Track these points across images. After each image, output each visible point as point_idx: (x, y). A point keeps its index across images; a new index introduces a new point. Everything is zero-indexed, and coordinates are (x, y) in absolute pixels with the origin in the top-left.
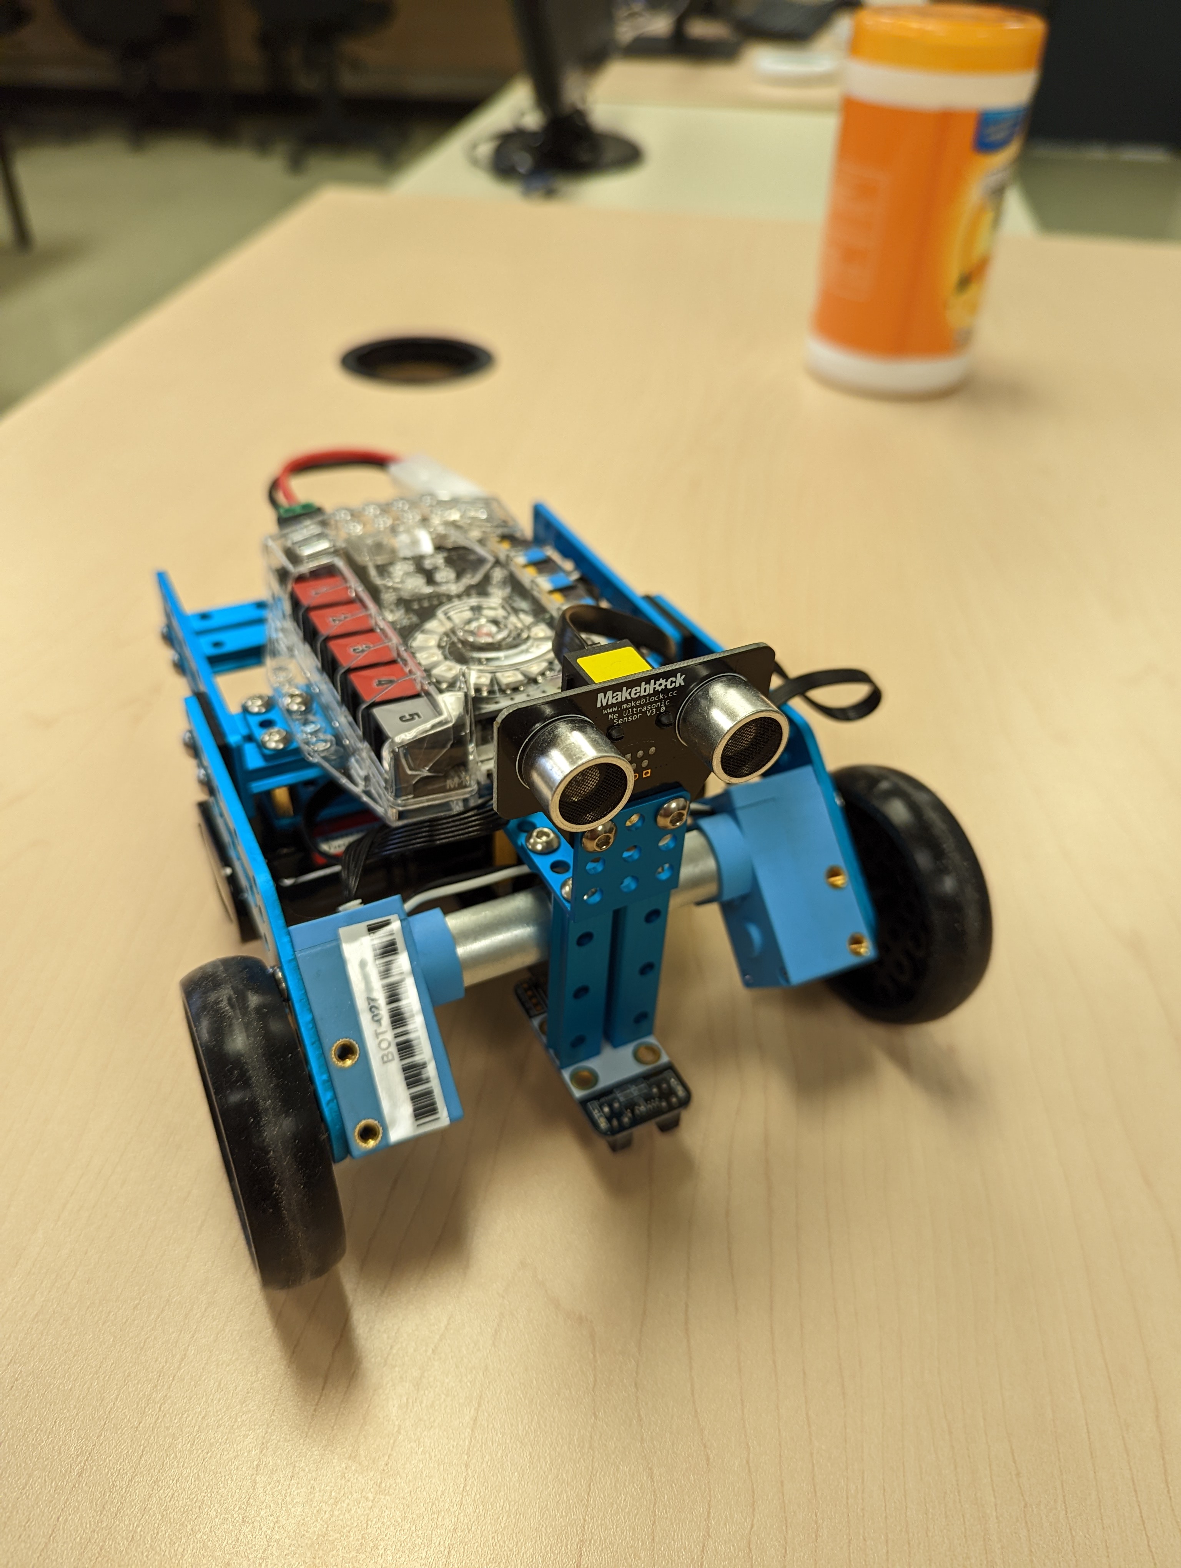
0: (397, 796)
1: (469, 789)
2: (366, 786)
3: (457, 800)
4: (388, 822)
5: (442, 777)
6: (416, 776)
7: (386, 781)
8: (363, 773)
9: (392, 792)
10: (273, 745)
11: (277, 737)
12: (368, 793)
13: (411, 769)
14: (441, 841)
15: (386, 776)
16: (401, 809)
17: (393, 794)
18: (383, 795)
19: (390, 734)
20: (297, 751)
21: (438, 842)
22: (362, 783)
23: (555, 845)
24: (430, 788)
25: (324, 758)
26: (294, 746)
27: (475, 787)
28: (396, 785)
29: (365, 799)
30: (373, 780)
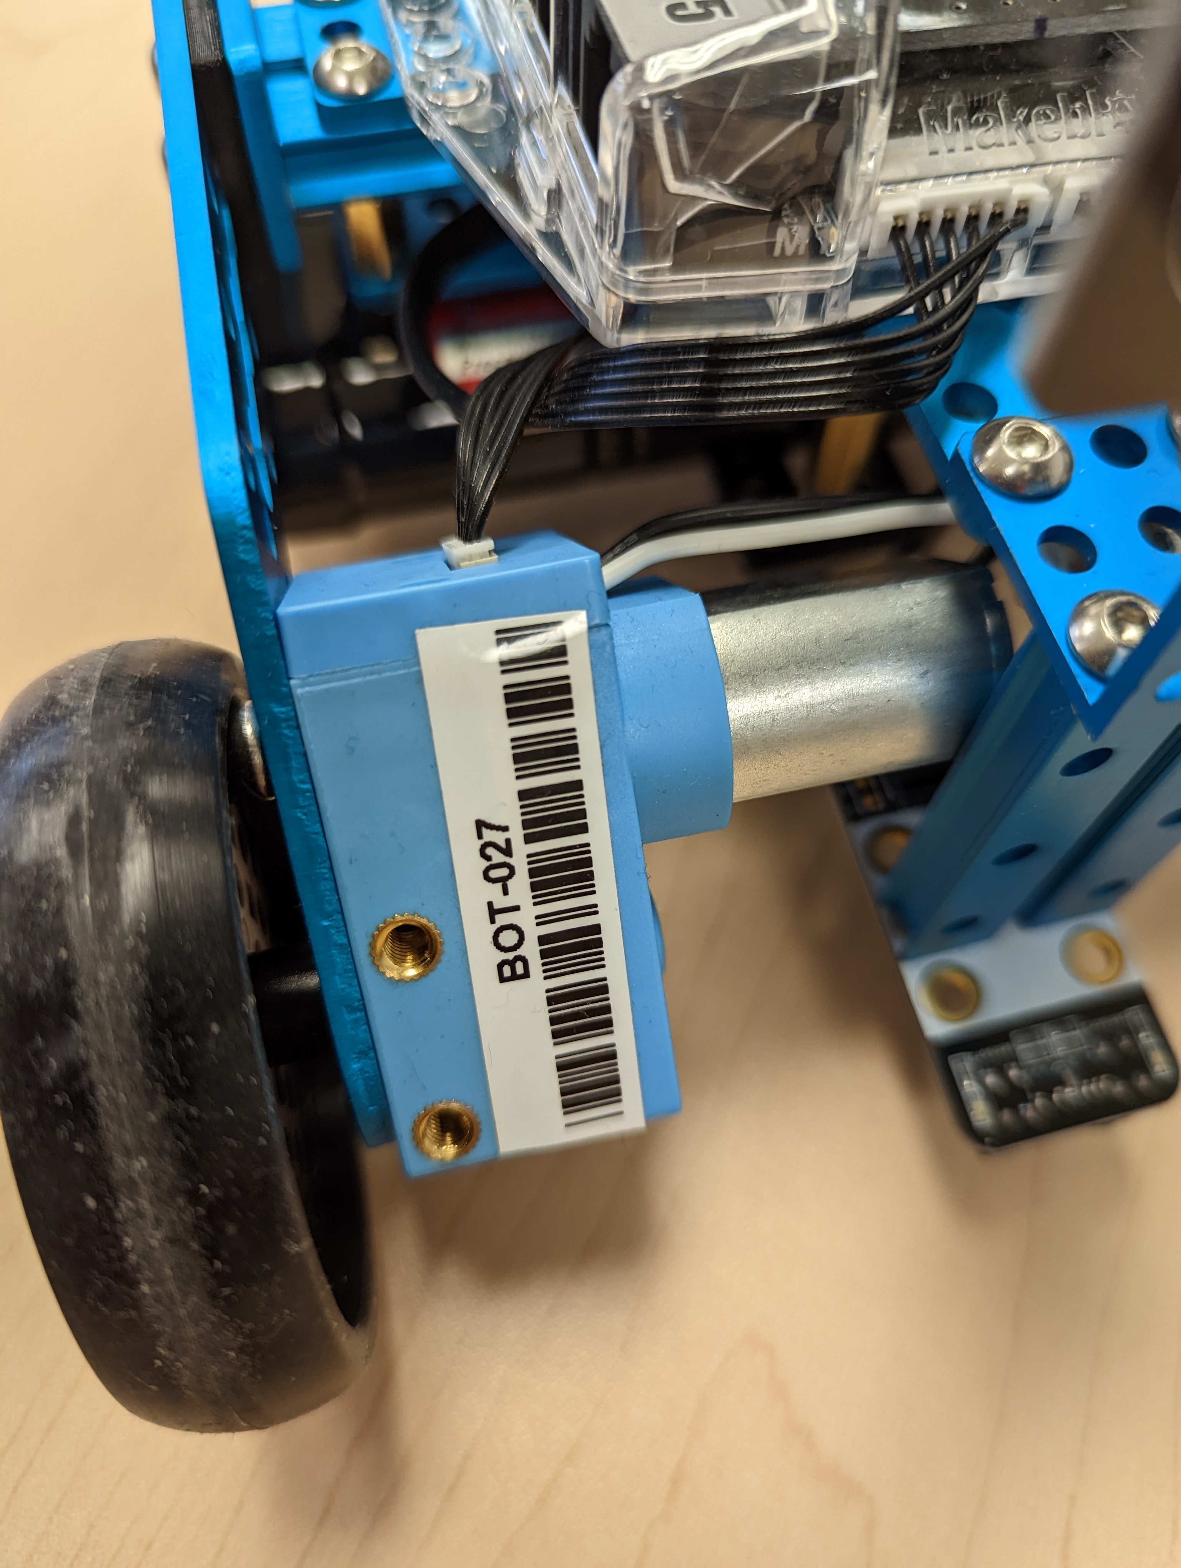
0: (626, 256)
1: (834, 266)
2: (549, 221)
3: (794, 294)
4: (593, 329)
5: (765, 213)
6: (694, 199)
7: (602, 206)
8: (546, 181)
9: (613, 245)
10: (341, 83)
11: (351, 64)
12: (553, 240)
13: (680, 173)
14: (733, 414)
15: (606, 194)
16: (633, 297)
17: (618, 251)
18: (588, 250)
19: (632, 50)
20: (400, 105)
21: (725, 414)
22: (539, 208)
23: (1057, 473)
24: (722, 245)
25: (458, 130)
26: (390, 93)
27: (851, 263)
28: (628, 226)
29: (544, 254)
30: (570, 205)
